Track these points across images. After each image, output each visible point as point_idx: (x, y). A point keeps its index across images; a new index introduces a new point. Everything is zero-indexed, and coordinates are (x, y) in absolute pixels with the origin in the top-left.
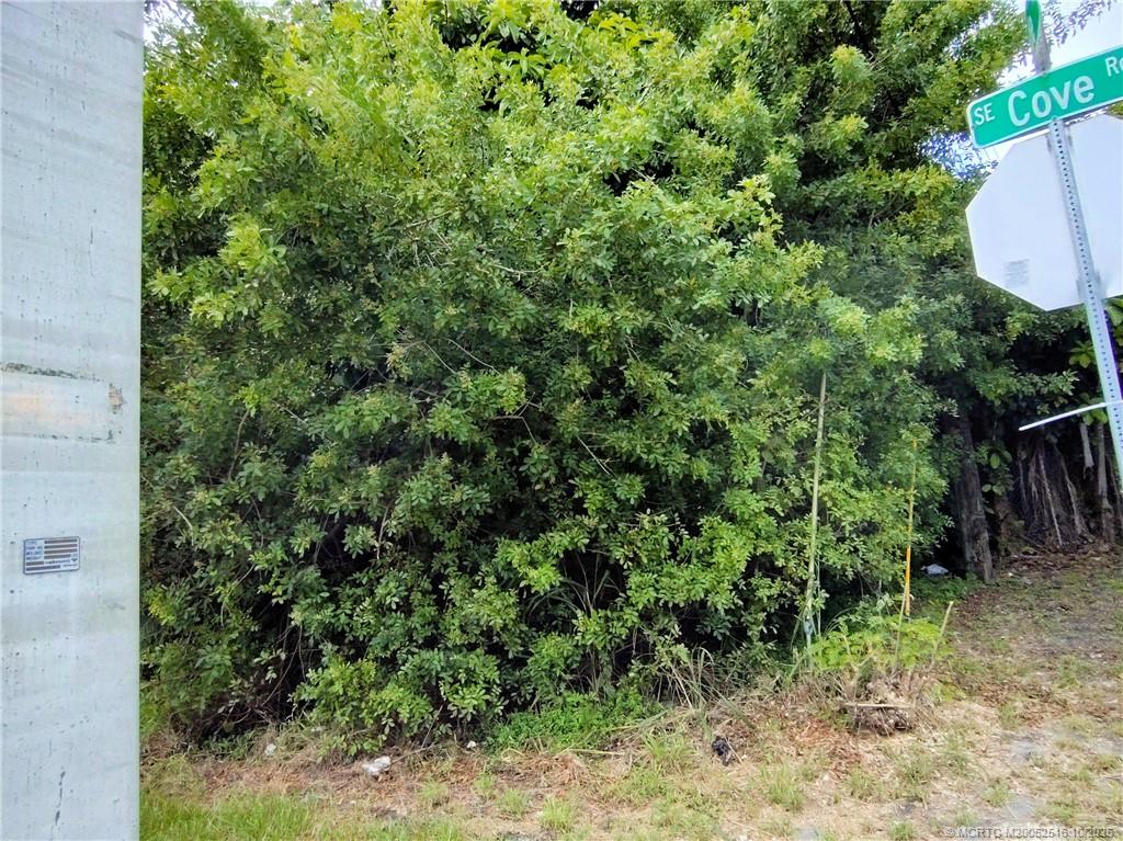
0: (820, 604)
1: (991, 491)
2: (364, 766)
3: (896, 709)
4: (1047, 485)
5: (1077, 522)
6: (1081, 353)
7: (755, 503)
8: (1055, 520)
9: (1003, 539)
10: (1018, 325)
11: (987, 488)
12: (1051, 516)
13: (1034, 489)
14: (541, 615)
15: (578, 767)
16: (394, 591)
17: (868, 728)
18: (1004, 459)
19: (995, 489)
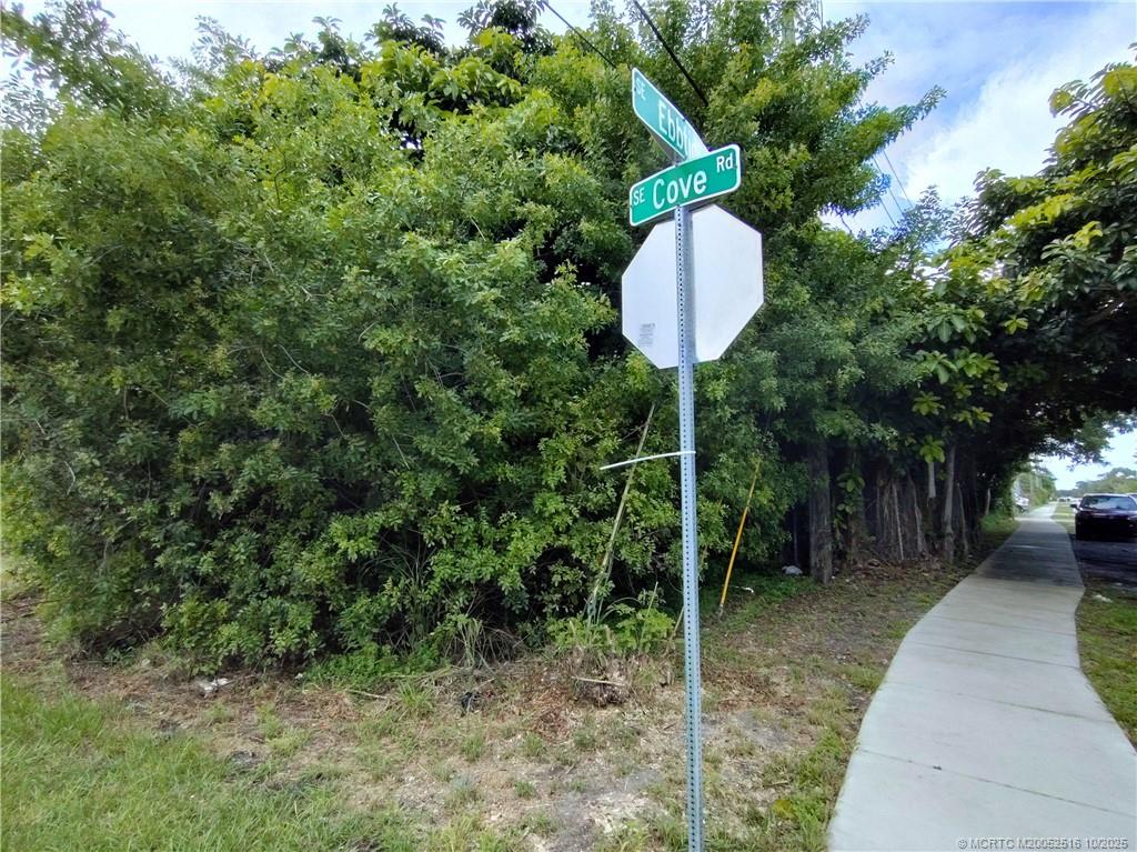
0: (605, 592)
1: (844, 510)
2: (201, 685)
3: (613, 686)
4: (897, 509)
5: (920, 543)
6: (922, 403)
7: (555, 503)
8: (900, 539)
9: (853, 551)
10: (846, 377)
11: (840, 508)
12: (897, 536)
13: (886, 511)
14: (363, 576)
15: (346, 705)
16: (243, 550)
17: (587, 699)
18: (857, 484)
19: (848, 509)
